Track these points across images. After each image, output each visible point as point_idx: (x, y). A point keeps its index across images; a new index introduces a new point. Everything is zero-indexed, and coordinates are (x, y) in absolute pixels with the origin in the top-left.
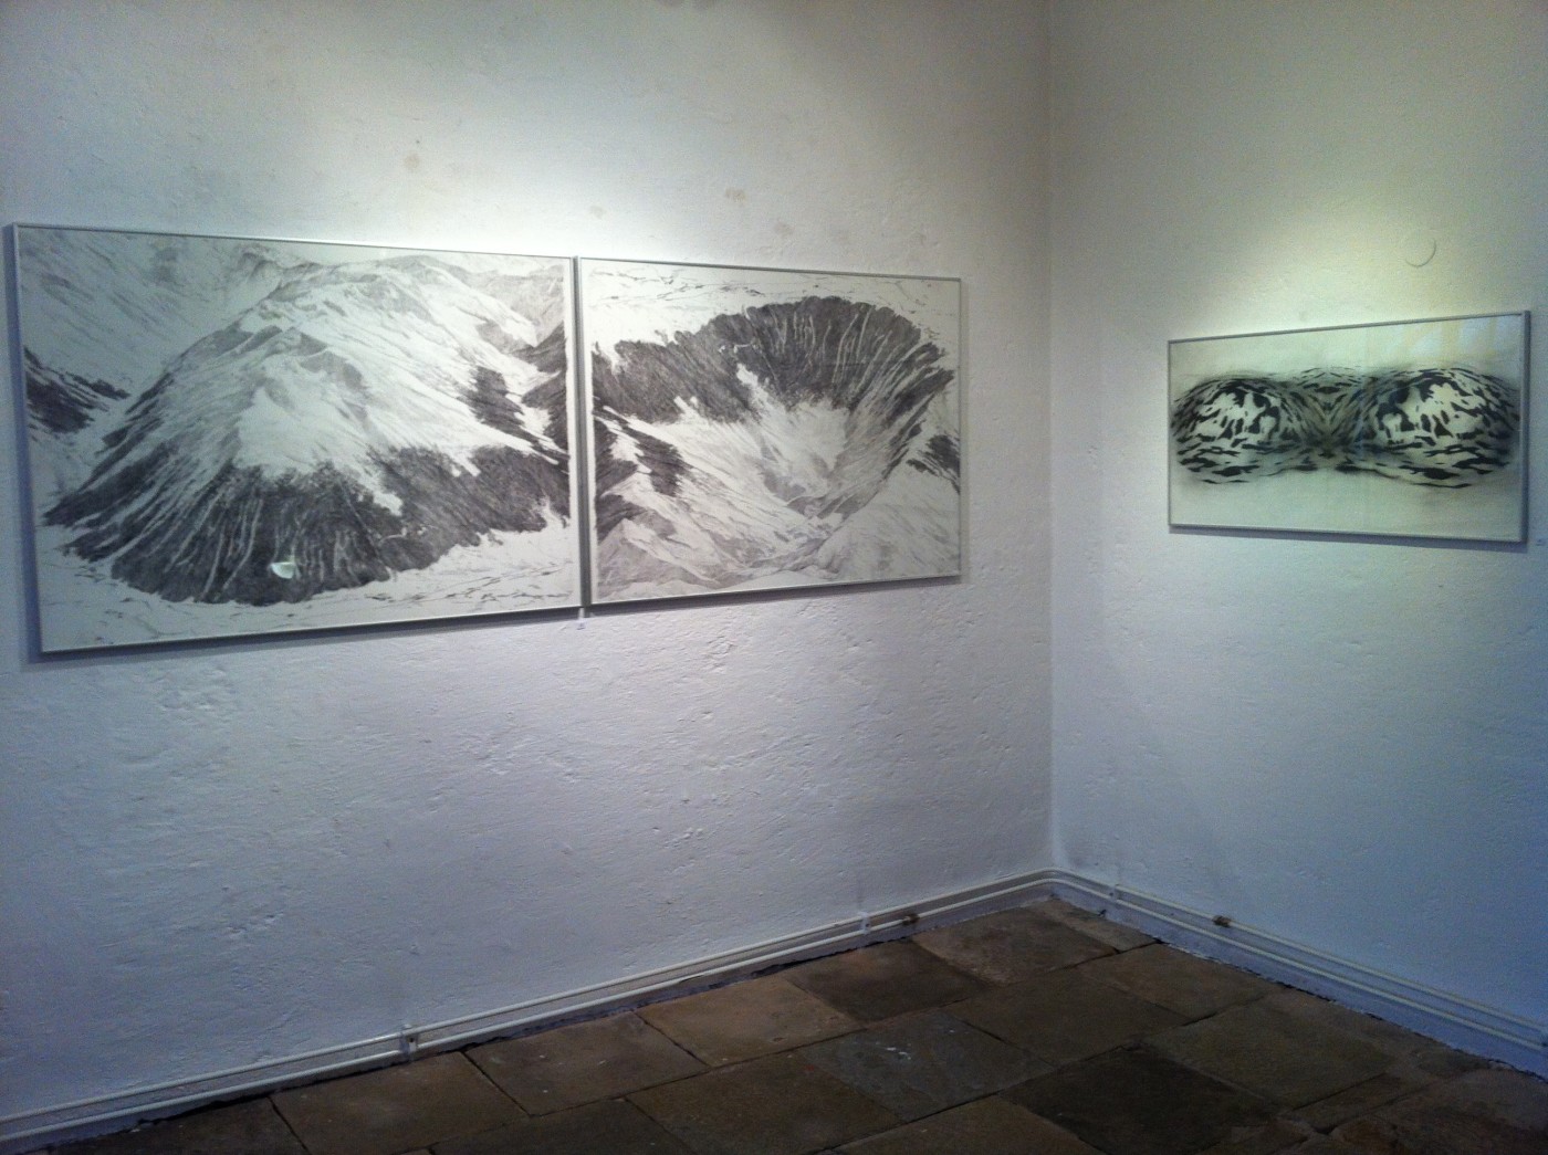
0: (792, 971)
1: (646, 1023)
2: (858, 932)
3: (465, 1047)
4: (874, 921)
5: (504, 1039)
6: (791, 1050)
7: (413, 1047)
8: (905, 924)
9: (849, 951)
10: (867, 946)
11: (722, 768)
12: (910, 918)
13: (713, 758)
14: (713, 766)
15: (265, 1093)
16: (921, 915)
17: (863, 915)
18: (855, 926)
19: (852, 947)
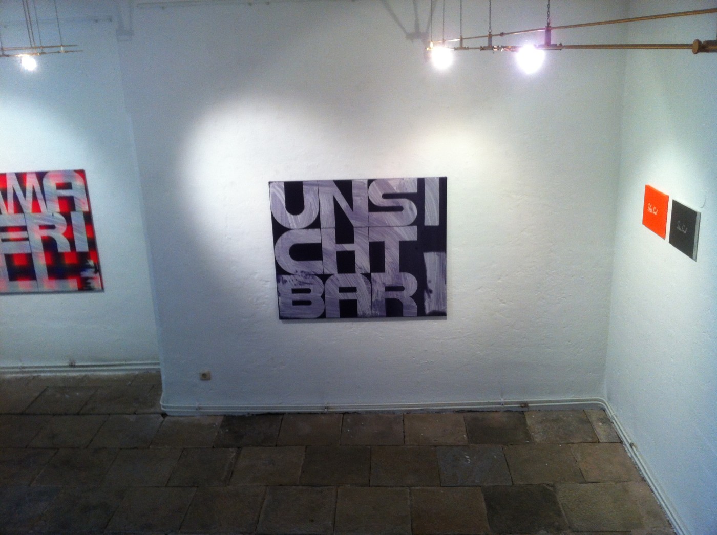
0: (469, 414)
1: (403, 420)
2: (500, 406)
3: (345, 413)
4: (506, 403)
5: (358, 413)
6: (435, 446)
7: (326, 410)
8: (522, 407)
9: (496, 411)
10: (505, 411)
11: (442, 341)
12: (525, 405)
13: (437, 337)
14: (438, 340)
15: (283, 414)
16: (529, 405)
17: (502, 400)
18: (499, 403)
19: (498, 410)
